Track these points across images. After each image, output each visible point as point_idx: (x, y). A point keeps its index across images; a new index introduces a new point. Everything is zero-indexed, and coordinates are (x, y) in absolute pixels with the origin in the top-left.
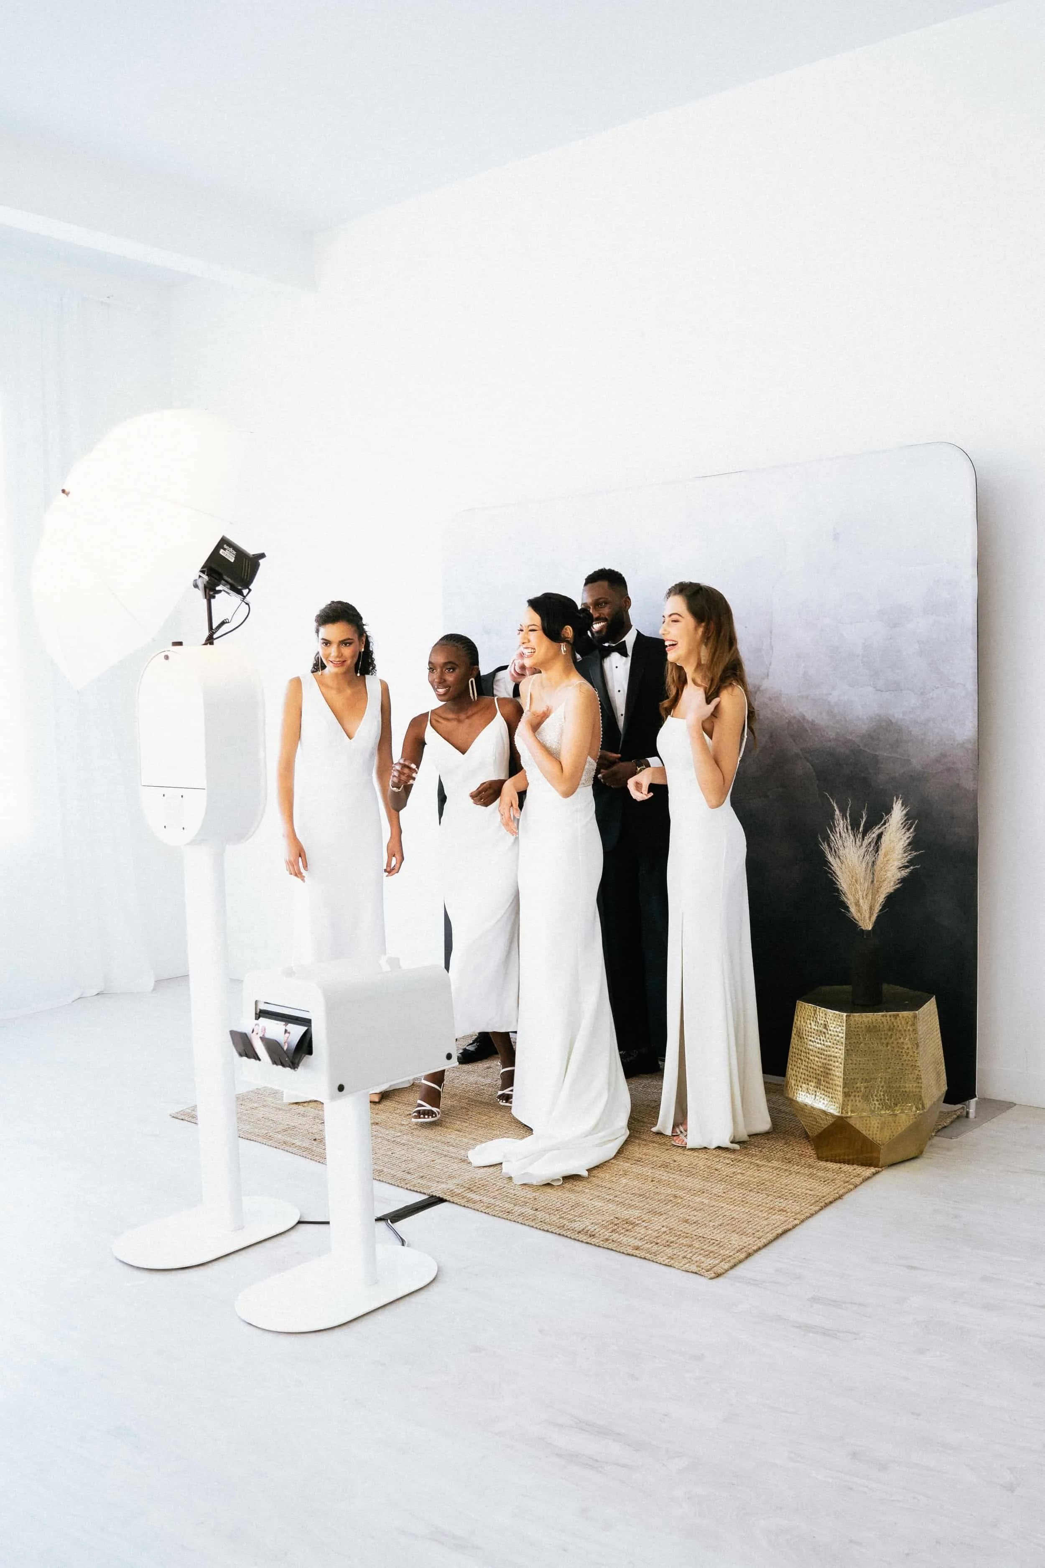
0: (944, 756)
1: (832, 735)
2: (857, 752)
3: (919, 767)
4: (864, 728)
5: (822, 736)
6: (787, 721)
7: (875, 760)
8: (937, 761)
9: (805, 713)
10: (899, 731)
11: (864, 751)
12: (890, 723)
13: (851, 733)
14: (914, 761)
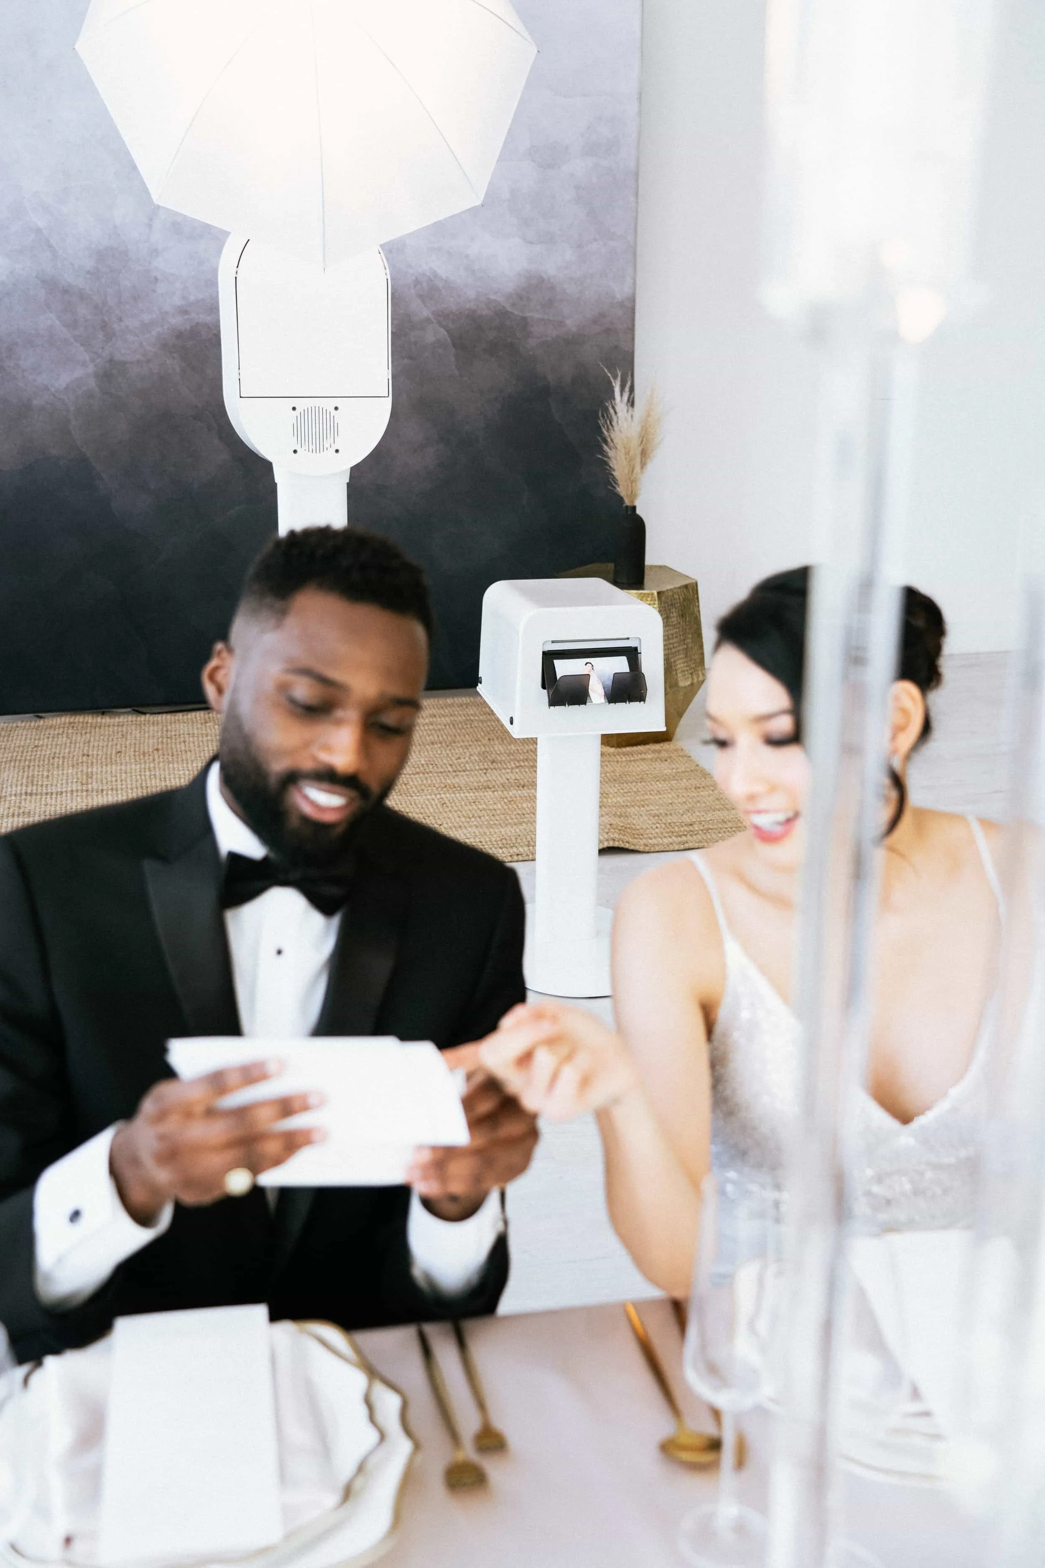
0: (602, 315)
1: (471, 294)
2: (502, 314)
3: (574, 329)
4: (510, 287)
5: (459, 296)
6: (414, 278)
7: (524, 323)
8: (595, 321)
9: (436, 269)
10: (552, 288)
11: (511, 313)
12: (542, 280)
13: (496, 293)
14: (568, 322)
